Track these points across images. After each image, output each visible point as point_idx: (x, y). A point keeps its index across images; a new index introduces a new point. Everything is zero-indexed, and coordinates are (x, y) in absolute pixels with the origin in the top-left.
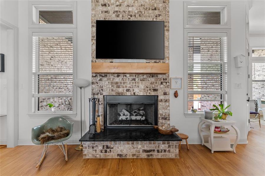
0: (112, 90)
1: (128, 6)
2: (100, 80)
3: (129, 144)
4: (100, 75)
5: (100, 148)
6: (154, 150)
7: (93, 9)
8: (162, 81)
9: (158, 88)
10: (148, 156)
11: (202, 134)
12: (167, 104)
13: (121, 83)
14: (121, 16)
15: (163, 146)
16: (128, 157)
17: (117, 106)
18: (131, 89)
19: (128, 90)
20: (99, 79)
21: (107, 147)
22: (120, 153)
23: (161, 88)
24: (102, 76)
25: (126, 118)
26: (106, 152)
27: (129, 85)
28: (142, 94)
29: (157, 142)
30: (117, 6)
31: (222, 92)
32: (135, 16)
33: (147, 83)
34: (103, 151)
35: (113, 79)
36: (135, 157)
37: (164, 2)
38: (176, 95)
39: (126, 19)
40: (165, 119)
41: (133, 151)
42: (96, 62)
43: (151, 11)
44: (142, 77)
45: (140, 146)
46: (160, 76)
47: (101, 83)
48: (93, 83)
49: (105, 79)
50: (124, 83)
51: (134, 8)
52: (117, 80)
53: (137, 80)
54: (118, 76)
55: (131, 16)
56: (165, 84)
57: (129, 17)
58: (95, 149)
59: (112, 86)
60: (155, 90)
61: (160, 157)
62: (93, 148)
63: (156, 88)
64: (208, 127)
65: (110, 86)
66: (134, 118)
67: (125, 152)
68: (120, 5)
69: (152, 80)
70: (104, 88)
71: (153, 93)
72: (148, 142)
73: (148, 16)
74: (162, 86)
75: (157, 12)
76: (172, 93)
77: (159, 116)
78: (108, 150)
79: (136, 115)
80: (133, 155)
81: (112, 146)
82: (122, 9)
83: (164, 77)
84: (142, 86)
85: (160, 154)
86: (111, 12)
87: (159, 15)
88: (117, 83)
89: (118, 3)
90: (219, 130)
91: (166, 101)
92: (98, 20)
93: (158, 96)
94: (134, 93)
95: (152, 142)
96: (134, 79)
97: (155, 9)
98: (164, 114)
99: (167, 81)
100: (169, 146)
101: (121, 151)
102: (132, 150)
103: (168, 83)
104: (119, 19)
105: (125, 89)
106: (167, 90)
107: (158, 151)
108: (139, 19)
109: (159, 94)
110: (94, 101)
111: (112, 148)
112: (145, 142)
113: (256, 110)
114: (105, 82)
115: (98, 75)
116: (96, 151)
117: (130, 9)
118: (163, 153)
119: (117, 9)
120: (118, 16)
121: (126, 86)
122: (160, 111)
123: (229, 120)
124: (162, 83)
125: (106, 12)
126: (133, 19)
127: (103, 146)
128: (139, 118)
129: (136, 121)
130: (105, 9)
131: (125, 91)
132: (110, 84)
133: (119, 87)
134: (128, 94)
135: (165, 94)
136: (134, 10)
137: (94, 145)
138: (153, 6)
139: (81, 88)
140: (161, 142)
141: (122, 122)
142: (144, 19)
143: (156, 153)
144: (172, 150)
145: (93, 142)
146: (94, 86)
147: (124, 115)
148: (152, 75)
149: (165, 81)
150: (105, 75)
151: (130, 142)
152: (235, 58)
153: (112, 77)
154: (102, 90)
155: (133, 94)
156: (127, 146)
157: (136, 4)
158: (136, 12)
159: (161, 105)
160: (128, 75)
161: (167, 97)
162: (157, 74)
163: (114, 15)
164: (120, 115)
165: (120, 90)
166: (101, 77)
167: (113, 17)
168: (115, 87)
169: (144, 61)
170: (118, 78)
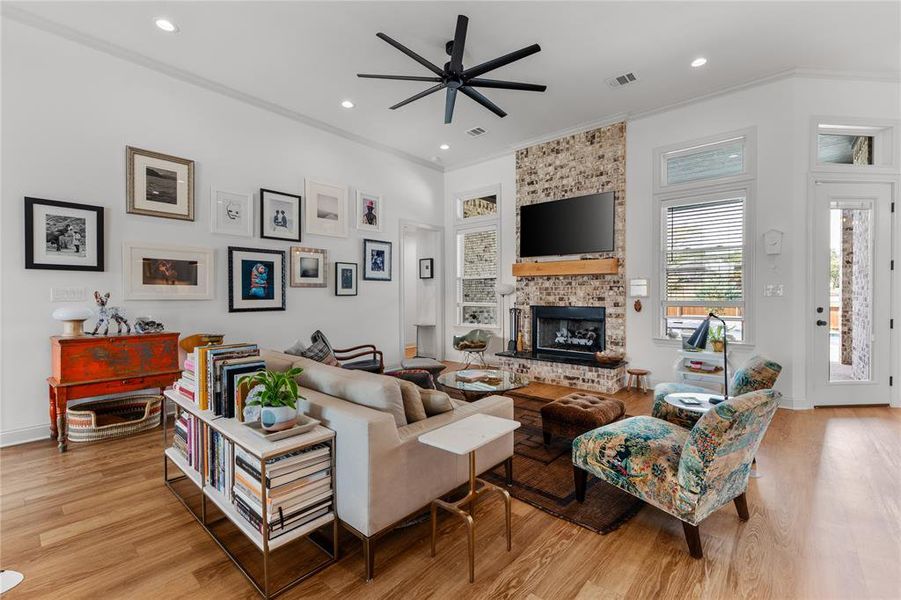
0: (541, 299)
1: (562, 177)
2: (527, 285)
4: (526, 279)
5: (516, 366)
6: (578, 379)
7: (518, 192)
8: (612, 284)
9: (605, 295)
10: (571, 384)
12: (620, 321)
13: (552, 289)
14: (552, 194)
15: (590, 373)
16: (546, 382)
17: (558, 323)
18: (566, 298)
19: (561, 299)
20: (525, 284)
21: (524, 367)
22: (538, 376)
23: (610, 296)
24: (529, 281)
25: (566, 341)
26: (522, 371)
27: (562, 292)
28: (581, 304)
30: (547, 181)
32: (571, 190)
33: (589, 289)
34: (519, 371)
35: (542, 283)
36: (555, 384)
37: (615, 161)
38: (638, 307)
39: (559, 197)
40: (617, 344)
41: (553, 376)
42: (520, 261)
43: (594, 179)
44: (581, 280)
46: (608, 278)
47: (527, 290)
48: (518, 289)
49: (532, 283)
50: (556, 289)
51: (570, 179)
52: (547, 284)
53: (573, 284)
54: (548, 279)
55: (566, 192)
56: (616, 289)
57: (564, 193)
58: (511, 366)
59: (541, 293)
60: (601, 299)
61: (585, 388)
63: (603, 296)
65: (539, 293)
66: (576, 341)
67: (543, 375)
68: (551, 179)
69: (597, 283)
70: (531, 296)
71: (597, 304)
72: (570, 365)
73: (591, 188)
74: (611, 293)
75: (604, 178)
76: (630, 304)
77: (607, 339)
78: (525, 370)
79: (580, 338)
80: (553, 381)
81: (529, 366)
82: (553, 184)
83: (616, 278)
84: (581, 293)
85: (586, 385)
86: (540, 191)
87: (608, 182)
88: (547, 289)
89: (548, 177)
90: (698, 368)
91: (618, 316)
92: (524, 205)
93: (605, 308)
94: (570, 303)
95: (576, 366)
96: (570, 283)
97: (601, 174)
98: (614, 337)
99: (619, 285)
100: (599, 376)
101: (539, 373)
102: (551, 375)
103: (621, 289)
104: (549, 199)
105: (558, 297)
106: (620, 299)
107: (584, 380)
108: (577, 194)
109: (607, 306)
110: (516, 312)
111: (529, 368)
114: (532, 288)
115: (524, 278)
117: (565, 182)
118: (590, 384)
119: (547, 185)
120: (549, 195)
121: (559, 294)
124: (611, 288)
125: (533, 192)
126: (568, 195)
127: (520, 364)
128: (583, 342)
129: (579, 346)
130: (532, 188)
131: (557, 300)
132: (538, 290)
133: (549, 294)
134: (562, 304)
135: (616, 305)
136: (569, 182)
138: (598, 169)
139: (504, 296)
140: (587, 368)
141: (560, 345)
142: (584, 193)
143: (581, 382)
144: (602, 381)
145: (509, 358)
146: (518, 293)
148: (596, 277)
149: (617, 285)
150: (533, 278)
151: (549, 364)
152: (764, 236)
153: (540, 281)
154: (529, 298)
155: (568, 305)
156: (545, 368)
157: (573, 173)
158: (573, 184)
159: (610, 322)
160: (561, 278)
161: (619, 310)
162: (603, 275)
163: (543, 195)
164: (557, 336)
165: (551, 299)
166: (527, 282)
167: (542, 199)
168: (544, 294)
169: (577, 257)
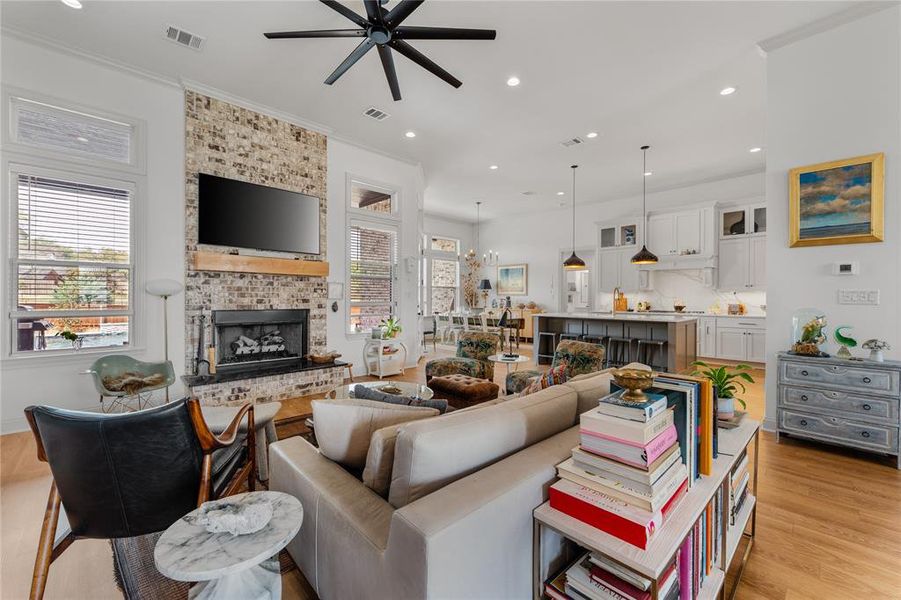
0: (231, 301)
1: (261, 160)
2: (206, 282)
3: (275, 380)
4: (206, 274)
5: (228, 393)
6: (312, 384)
8: (316, 287)
9: (310, 297)
10: (304, 393)
11: (370, 361)
12: (323, 321)
13: (247, 289)
14: (247, 174)
18: (266, 300)
19: (260, 302)
20: (203, 280)
21: (240, 390)
22: (262, 396)
23: (314, 299)
24: (210, 276)
25: (251, 351)
26: (237, 398)
27: (262, 293)
28: (284, 307)
29: (316, 371)
30: (241, 155)
31: (392, 304)
32: (273, 179)
33: (293, 290)
34: (233, 398)
35: (232, 282)
36: (285, 398)
37: (319, 169)
38: (335, 308)
39: (257, 181)
40: (320, 344)
41: (282, 390)
42: (196, 250)
43: (299, 177)
44: (284, 281)
45: (291, 381)
46: (313, 280)
47: (206, 289)
48: (188, 288)
49: (215, 281)
50: (253, 289)
51: (272, 167)
52: (240, 283)
53: (275, 284)
54: (242, 277)
55: (267, 178)
56: (319, 291)
57: (263, 179)
58: (217, 396)
59: (230, 294)
60: (305, 301)
61: (319, 392)
62: (214, 395)
63: (307, 298)
64: (376, 351)
65: (227, 294)
66: (265, 349)
67: (269, 393)
68: (247, 156)
69: (301, 285)
70: (214, 298)
71: (302, 306)
73: (295, 185)
74: (315, 295)
75: (308, 181)
76: (329, 305)
77: (310, 341)
78: (241, 395)
79: (269, 344)
81: (248, 388)
82: (250, 162)
83: (319, 281)
84: (284, 294)
85: (320, 387)
86: (229, 164)
87: (313, 187)
88: (239, 289)
89: (242, 151)
90: (388, 351)
91: (321, 317)
92: (202, 172)
93: (309, 309)
94: (271, 306)
95: (310, 372)
96: (272, 284)
97: (306, 176)
98: (318, 338)
99: (323, 287)
100: (331, 375)
101: (263, 392)
102: (280, 389)
103: (324, 291)
104: (243, 179)
105: (255, 299)
106: (323, 301)
107: (317, 384)
108: (280, 186)
109: (310, 307)
111: (249, 390)
112: (300, 373)
113: (435, 329)
114: (215, 287)
115: (201, 273)
116: (219, 399)
117: (265, 166)
118: (323, 386)
119: (240, 160)
120: (242, 173)
121: (257, 295)
122: (313, 333)
123: (399, 336)
124: (315, 291)
125: (218, 160)
126: (268, 183)
127: (233, 390)
128: (273, 348)
129: (270, 354)
130: (216, 155)
131: (255, 303)
132: (226, 290)
133: (243, 295)
134: (260, 307)
135: (320, 306)
136: (272, 169)
137: (216, 391)
138: (302, 169)
139: (166, 298)
140: (321, 371)
141: (242, 357)
142: (287, 187)
143: (314, 387)
144: (335, 379)
145: (214, 386)
146: (190, 293)
147: (245, 345)
148: (301, 278)
149: (321, 287)
150: (217, 274)
151: (278, 377)
152: (406, 260)
153: (229, 278)
154: (210, 301)
155: (269, 308)
157: (275, 161)
158: (275, 173)
159: (313, 324)
160: (260, 276)
161: (322, 311)
162: (309, 277)
163: (233, 170)
164: (238, 347)
165: (246, 301)
166: (207, 278)
167: (232, 174)
168: (236, 295)
170: (242, 281)
